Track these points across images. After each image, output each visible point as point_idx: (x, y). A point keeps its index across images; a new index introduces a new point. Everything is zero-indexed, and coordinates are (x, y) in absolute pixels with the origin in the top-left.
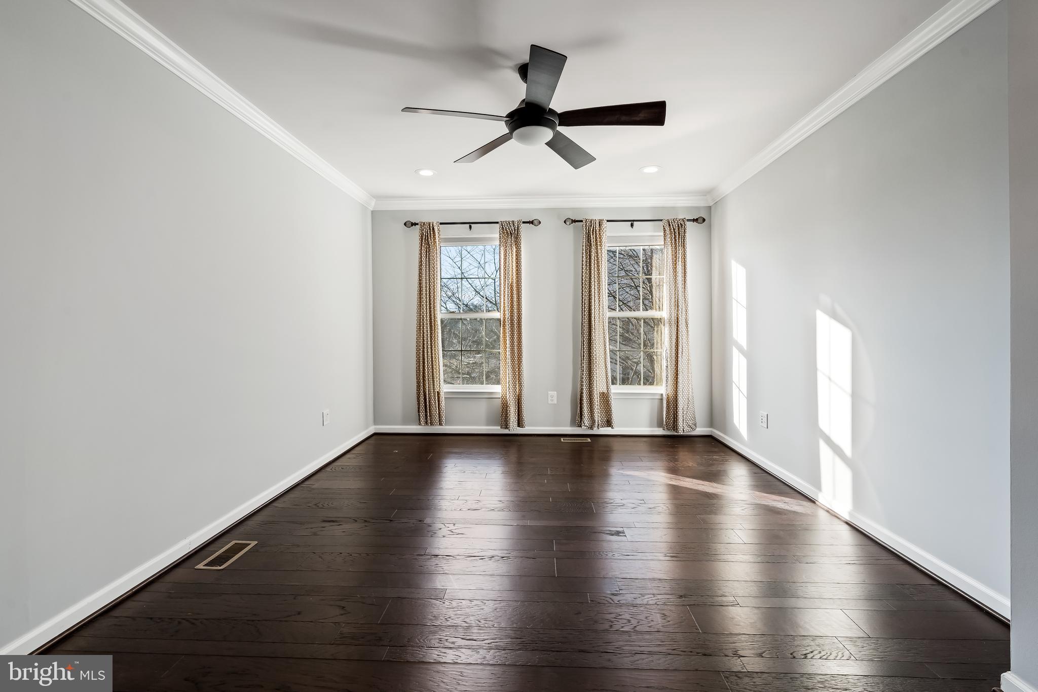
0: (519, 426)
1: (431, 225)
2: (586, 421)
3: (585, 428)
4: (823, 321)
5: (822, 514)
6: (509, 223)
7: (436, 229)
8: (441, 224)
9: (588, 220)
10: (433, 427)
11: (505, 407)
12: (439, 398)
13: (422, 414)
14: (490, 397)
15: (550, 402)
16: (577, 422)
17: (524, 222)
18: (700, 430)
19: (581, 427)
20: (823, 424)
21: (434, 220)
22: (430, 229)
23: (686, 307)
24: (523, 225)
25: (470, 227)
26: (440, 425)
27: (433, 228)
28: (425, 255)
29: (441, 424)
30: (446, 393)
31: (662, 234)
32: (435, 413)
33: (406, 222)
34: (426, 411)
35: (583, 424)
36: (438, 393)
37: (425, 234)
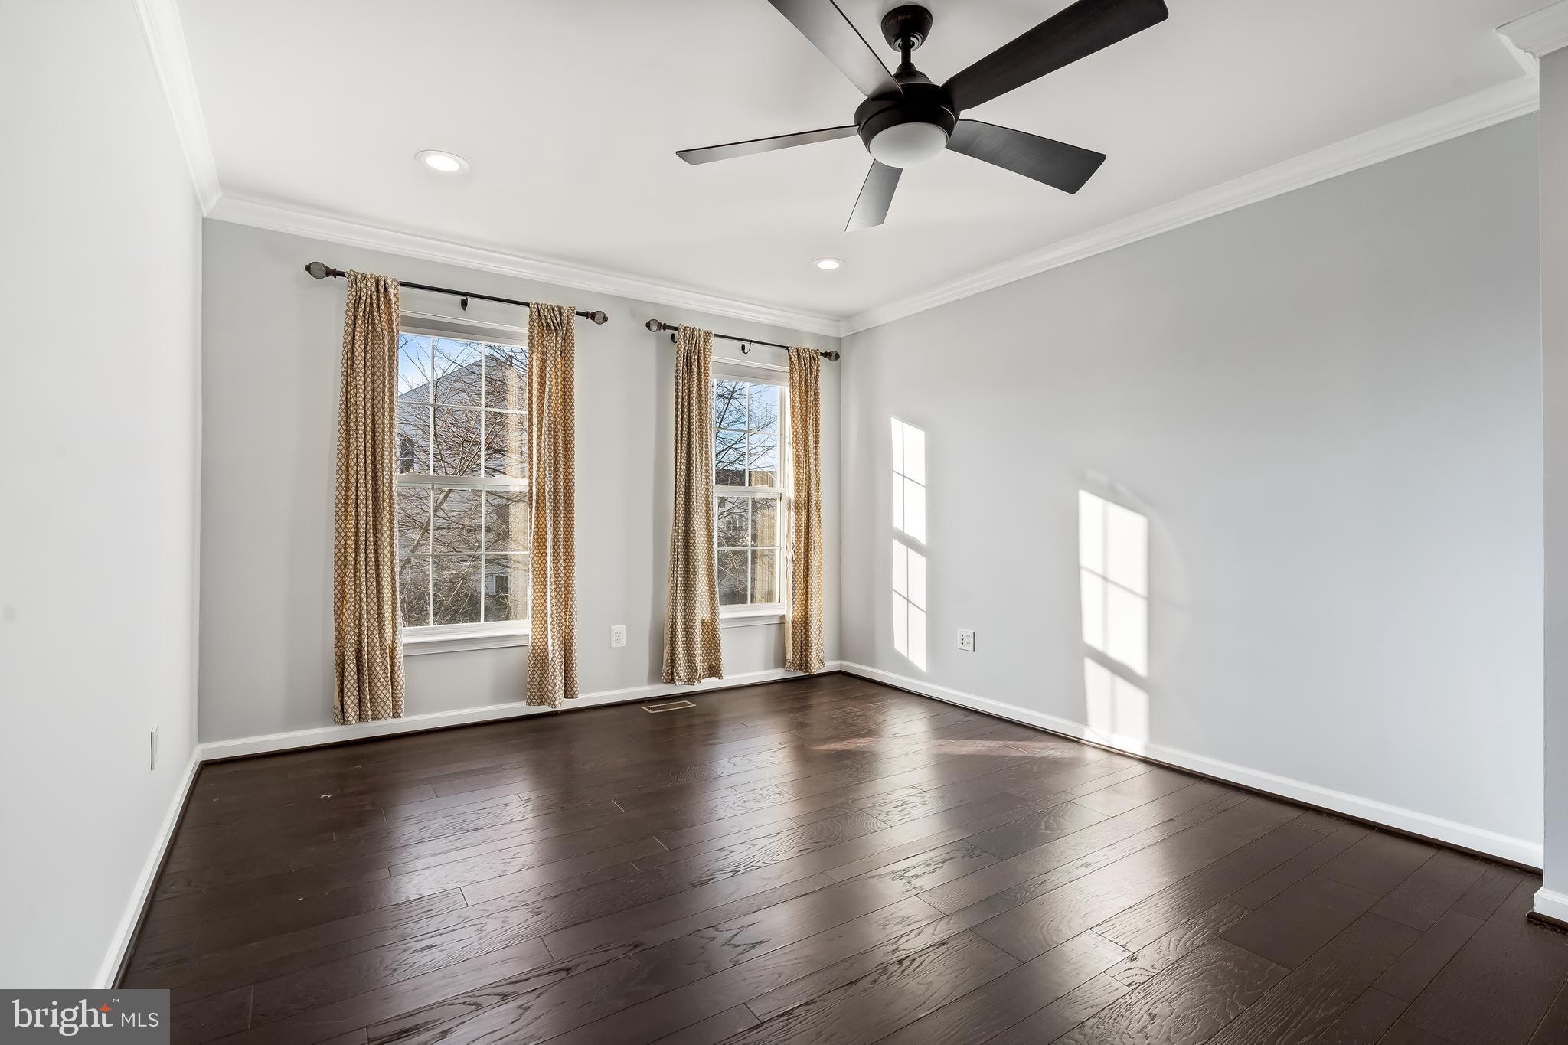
0: (566, 696)
1: (382, 283)
2: (682, 671)
3: (680, 683)
4: (1090, 505)
5: (1091, 755)
6: (553, 310)
7: (392, 291)
8: (403, 284)
9: (688, 329)
10: (377, 723)
11: (539, 662)
12: (392, 659)
13: (351, 701)
14: (501, 644)
15: (614, 645)
16: (664, 674)
17: (578, 314)
18: (831, 666)
19: (674, 683)
20: (1092, 636)
21: (391, 273)
22: (378, 291)
23: (818, 482)
24: (576, 318)
25: (464, 304)
26: (394, 717)
27: (386, 290)
28: (362, 346)
29: (396, 715)
30: (407, 646)
31: (787, 369)
32: (384, 691)
33: (310, 264)
34: (360, 691)
35: (677, 677)
36: (393, 650)
37: (364, 298)
